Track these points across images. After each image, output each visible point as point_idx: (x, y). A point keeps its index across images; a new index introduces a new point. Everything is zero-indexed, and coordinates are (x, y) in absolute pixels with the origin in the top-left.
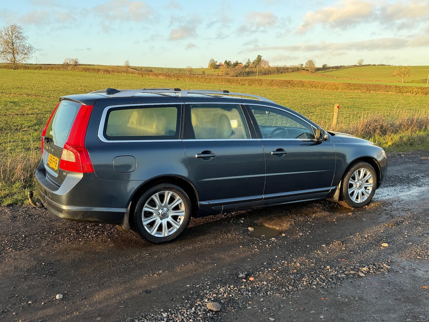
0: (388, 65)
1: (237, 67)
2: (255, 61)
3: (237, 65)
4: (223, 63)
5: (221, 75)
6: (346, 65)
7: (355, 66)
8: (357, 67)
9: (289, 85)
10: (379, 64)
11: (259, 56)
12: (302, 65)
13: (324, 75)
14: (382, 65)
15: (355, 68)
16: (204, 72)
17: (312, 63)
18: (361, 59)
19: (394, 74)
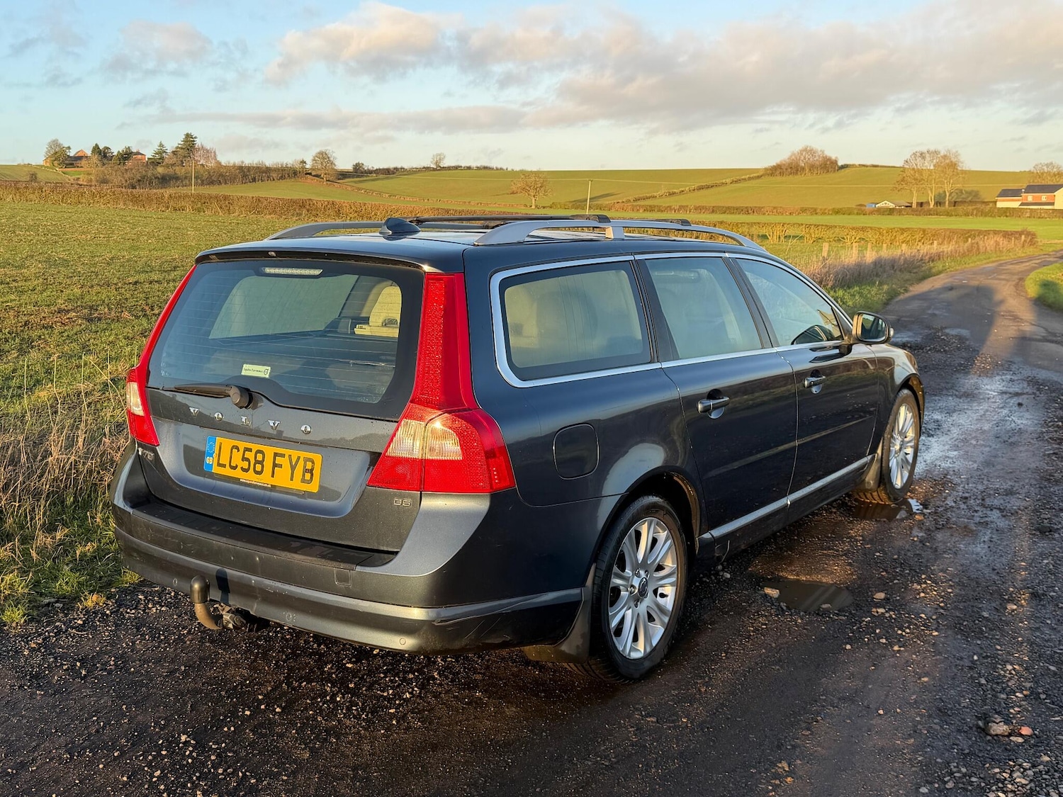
0: (497, 169)
1: (129, 164)
2: (177, 148)
3: (128, 158)
4: (89, 153)
5: (85, 184)
6: (406, 166)
7: (427, 169)
8: (431, 172)
9: (304, 211)
10: (479, 165)
11: (188, 136)
12: (303, 162)
13: (359, 189)
14: (485, 168)
15: (427, 173)
16: (34, 177)
17: (328, 158)
18: (439, 152)
19: (514, 188)
